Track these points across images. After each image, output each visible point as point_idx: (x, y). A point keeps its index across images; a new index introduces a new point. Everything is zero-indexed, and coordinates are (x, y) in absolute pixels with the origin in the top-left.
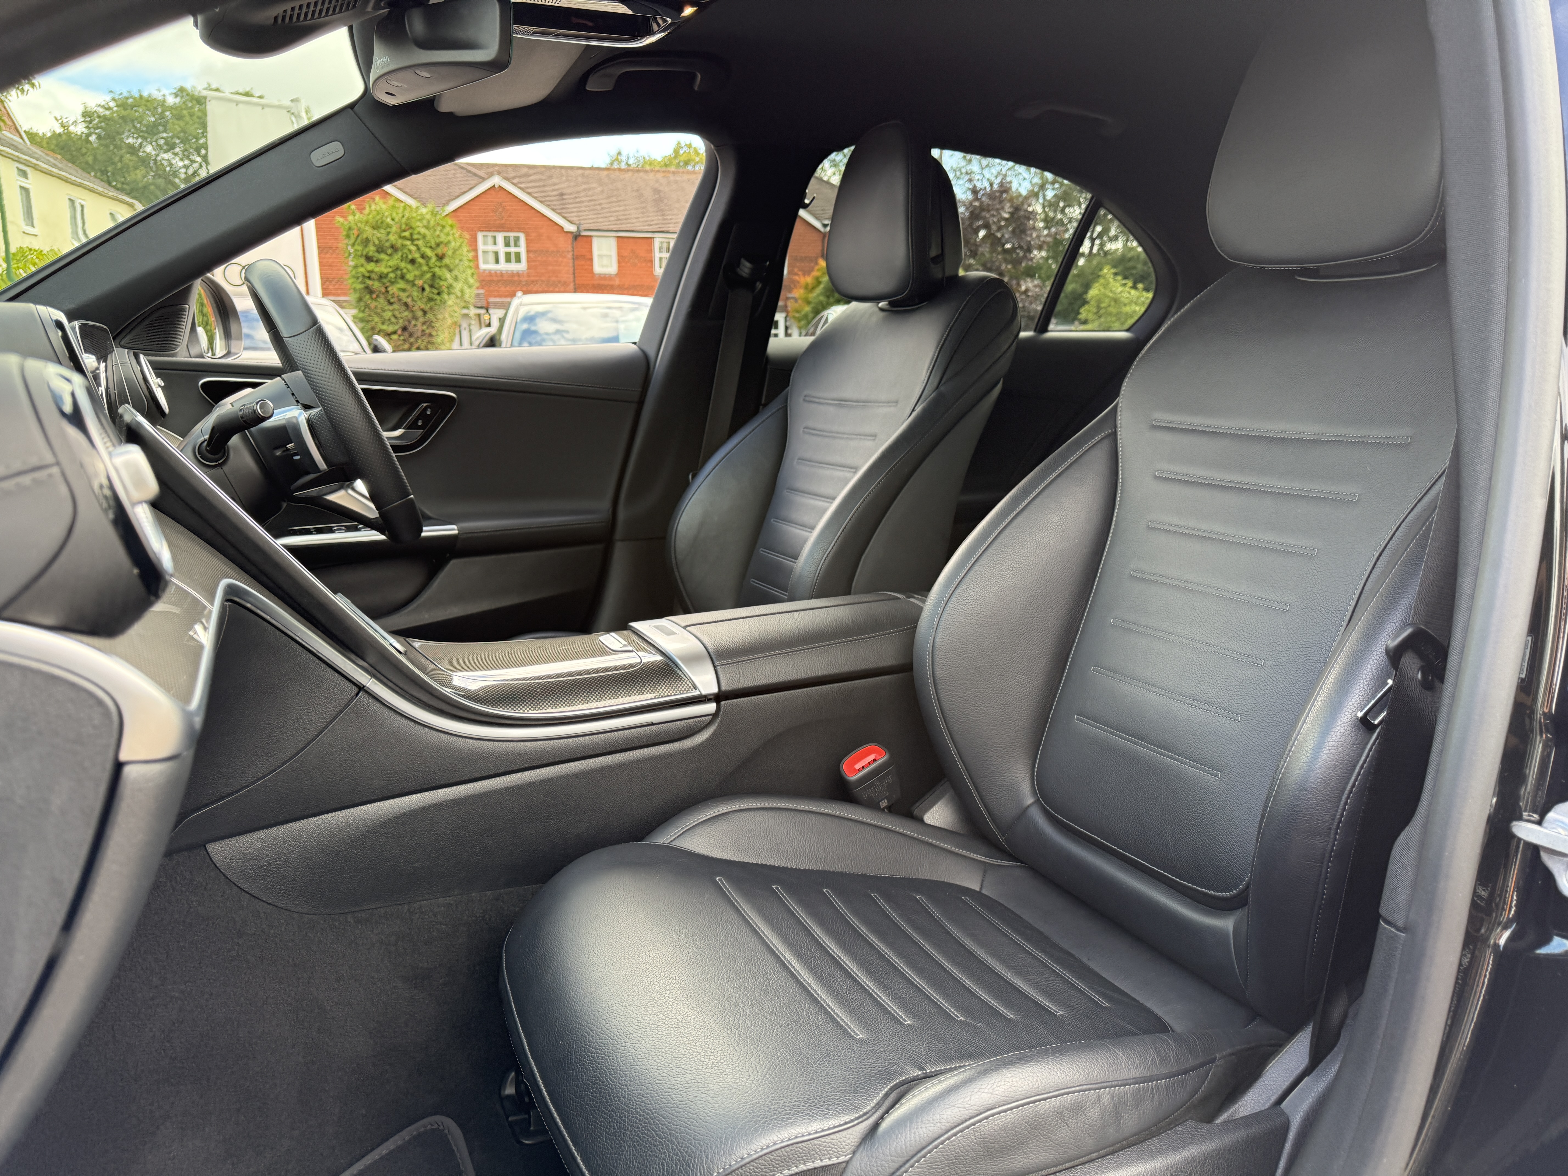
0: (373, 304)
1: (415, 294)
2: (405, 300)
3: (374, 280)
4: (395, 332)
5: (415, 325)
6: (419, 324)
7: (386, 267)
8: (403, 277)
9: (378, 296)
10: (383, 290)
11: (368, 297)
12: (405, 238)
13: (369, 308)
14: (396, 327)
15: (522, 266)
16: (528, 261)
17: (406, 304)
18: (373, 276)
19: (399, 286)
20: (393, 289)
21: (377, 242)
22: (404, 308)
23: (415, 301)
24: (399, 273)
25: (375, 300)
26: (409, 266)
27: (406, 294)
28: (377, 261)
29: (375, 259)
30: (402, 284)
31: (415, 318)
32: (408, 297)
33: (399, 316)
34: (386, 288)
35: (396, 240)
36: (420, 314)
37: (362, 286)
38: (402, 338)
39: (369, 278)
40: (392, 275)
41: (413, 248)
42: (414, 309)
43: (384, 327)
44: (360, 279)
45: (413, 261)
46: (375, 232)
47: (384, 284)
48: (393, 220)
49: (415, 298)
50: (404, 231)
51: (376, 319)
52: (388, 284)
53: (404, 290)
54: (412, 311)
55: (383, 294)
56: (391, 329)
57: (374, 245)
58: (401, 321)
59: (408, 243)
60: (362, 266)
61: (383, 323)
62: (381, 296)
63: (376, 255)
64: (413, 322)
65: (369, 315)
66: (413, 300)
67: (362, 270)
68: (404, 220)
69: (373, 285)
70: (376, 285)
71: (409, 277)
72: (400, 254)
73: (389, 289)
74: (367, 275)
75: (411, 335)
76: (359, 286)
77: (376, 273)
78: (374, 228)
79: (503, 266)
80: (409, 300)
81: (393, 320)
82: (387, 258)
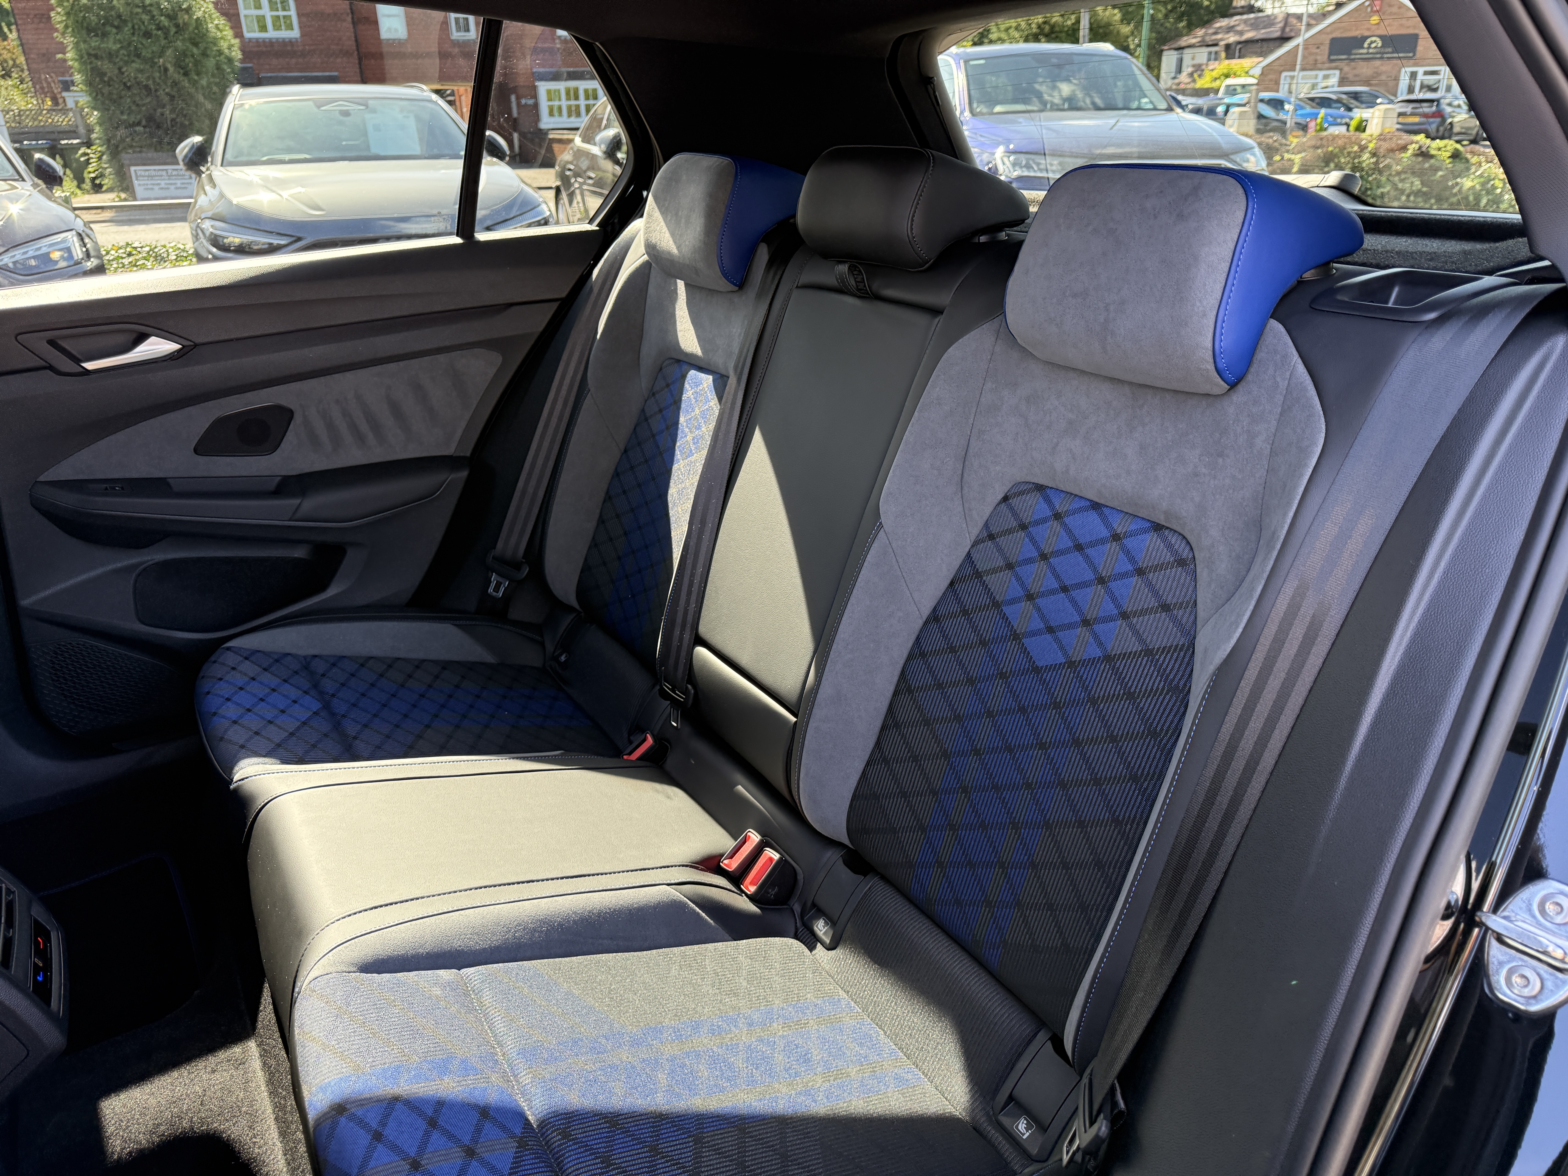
1: (157, 75)
2: (145, 83)
3: (102, 59)
4: (139, 123)
7: (115, 43)
8: (138, 54)
9: (111, 79)
10: (116, 71)
11: (98, 80)
13: (103, 94)
14: (139, 117)
15: (295, 33)
16: (300, 27)
17: (147, 88)
18: (101, 54)
19: (135, 65)
20: (129, 71)
22: (145, 93)
23: (158, 84)
24: (132, 48)
26: (144, 41)
27: (145, 76)
28: (104, 35)
30: (138, 64)
32: (148, 78)
33: (140, 103)
34: (120, 69)
36: (166, 99)
37: (89, 67)
39: (96, 57)
40: (124, 53)
41: (145, 17)
42: (158, 93)
45: (147, 34)
47: (116, 64)
52: (121, 63)
53: (141, 71)
54: (157, 97)
55: (117, 76)
56: (132, 119)
59: (139, 10)
62: (116, 79)
65: (104, 103)
66: (155, 83)
69: (102, 65)
73: (124, 69)
74: (93, 53)
77: (104, 51)
79: (272, 34)
80: (150, 84)
82: (114, 30)
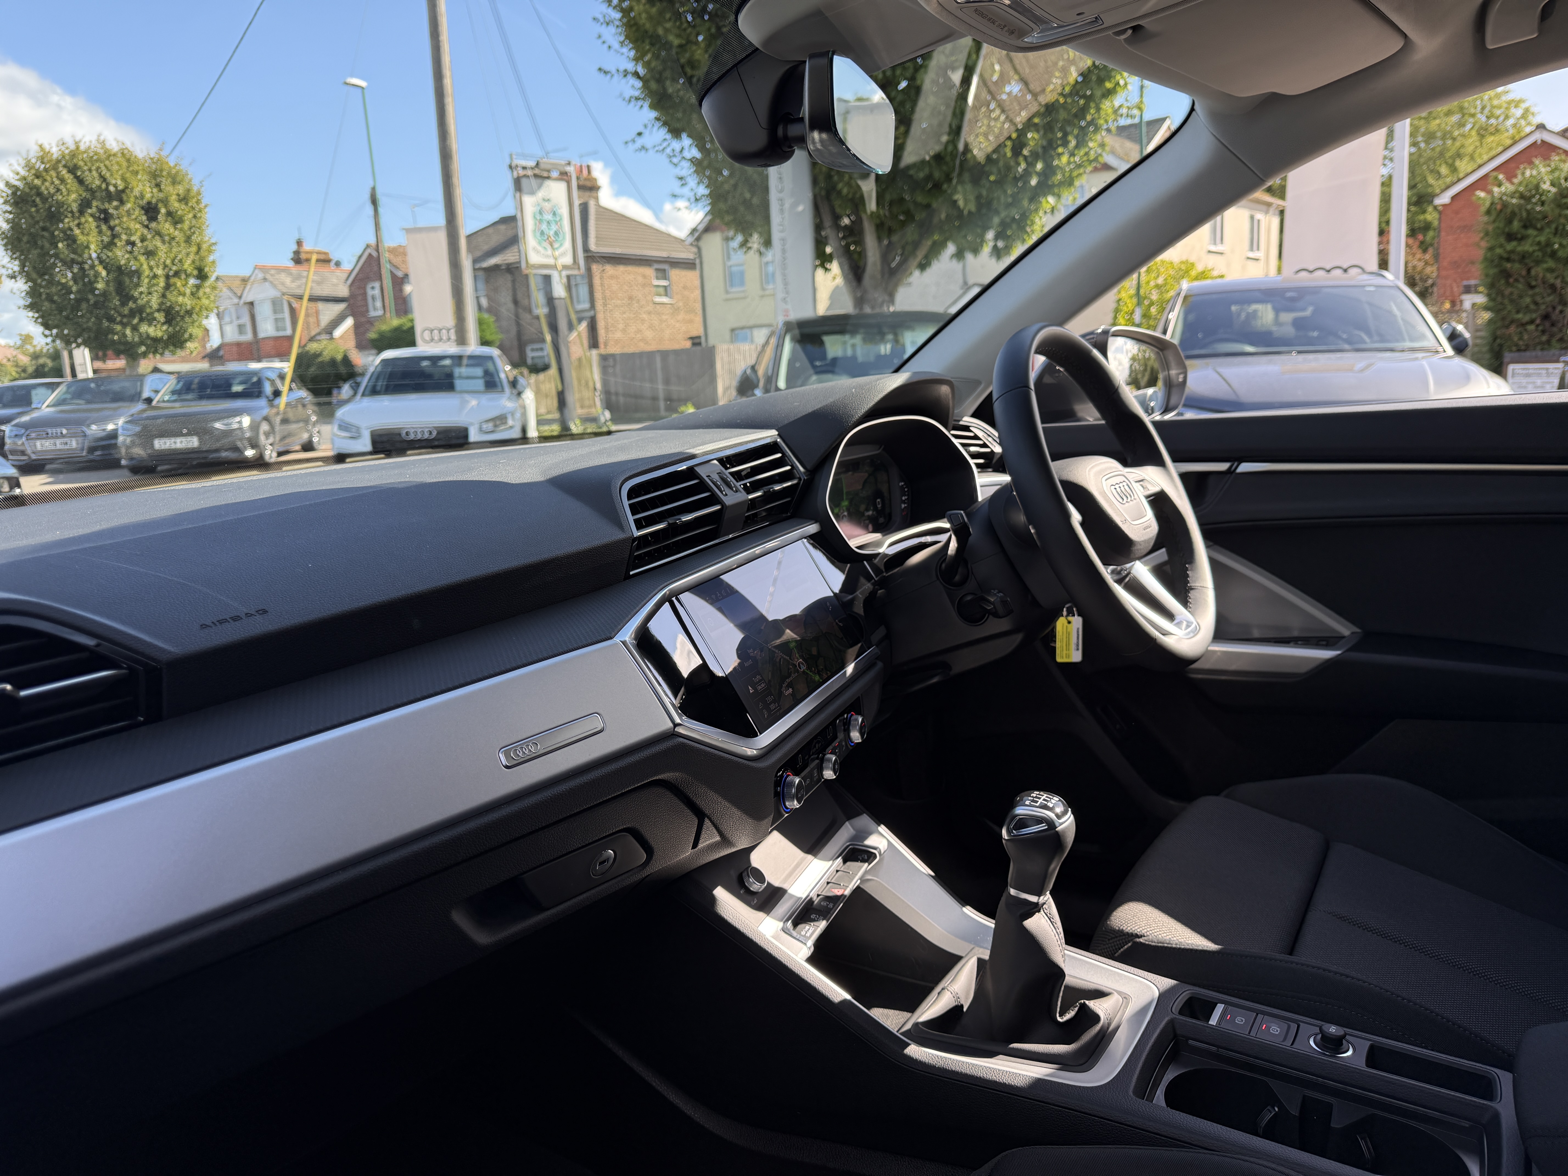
3: (1514, 261)
9: (1517, 280)
18: (1514, 257)
22: (1549, 291)
27: (1555, 275)
28: (1523, 238)
30: (1551, 264)
33: (1541, 301)
39: (1508, 260)
52: (1532, 264)
55: (1523, 277)
58: (1543, 307)
62: (1521, 280)
82: (1535, 233)
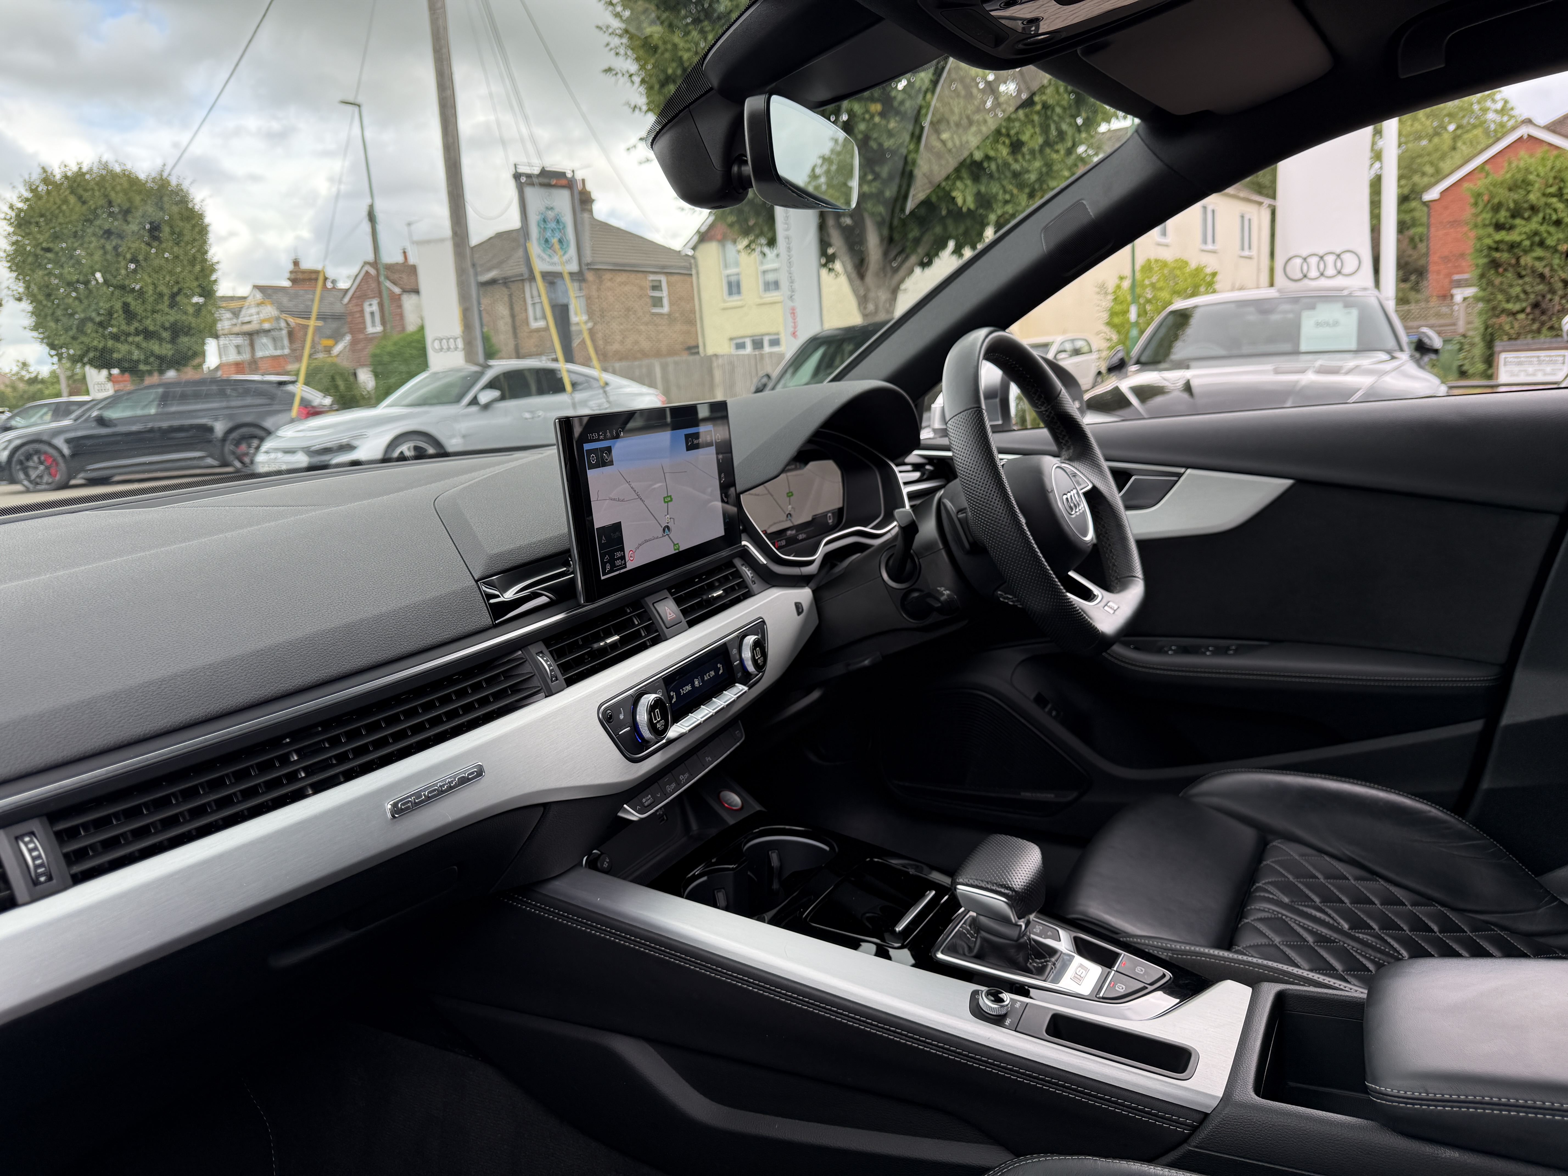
0: (1497, 281)
1: (1556, 261)
2: (1541, 270)
3: (1503, 251)
4: (1523, 311)
5: (1551, 300)
6: (1557, 299)
7: (1520, 234)
8: (1542, 244)
10: (1513, 261)
11: (1492, 272)
12: (1552, 195)
13: (1492, 284)
14: (1524, 304)
17: (1542, 276)
18: (1502, 246)
19: (1535, 254)
20: (1527, 260)
21: (1512, 205)
22: (1538, 280)
23: (1555, 271)
24: (1537, 239)
25: (1502, 275)
26: (1552, 229)
27: (1544, 263)
28: (1509, 229)
29: (1507, 226)
30: (1539, 252)
31: (1553, 291)
32: (1545, 267)
33: (1530, 291)
34: (1518, 259)
35: (1538, 199)
37: (1485, 260)
38: (1531, 317)
40: (1527, 243)
41: (1560, 206)
42: (1552, 280)
43: (1510, 306)
44: (1485, 252)
45: (1558, 223)
46: (1512, 194)
47: (1515, 254)
48: (1538, 175)
49: (1556, 267)
50: (1551, 186)
51: (1500, 297)
53: (1539, 259)
54: (1550, 283)
56: (1517, 307)
57: (1508, 209)
59: (1554, 200)
60: (1489, 236)
61: (1508, 301)
63: (1510, 221)
64: (1549, 296)
65: (1492, 294)
66: (1552, 270)
67: (1488, 241)
68: (1552, 174)
69: (1500, 257)
70: (1503, 256)
71: (1550, 242)
72: (1541, 215)
73: (1522, 259)
74: (1494, 246)
75: (1543, 313)
76: (1483, 261)
77: (1506, 243)
78: (1510, 190)
80: (1547, 271)
81: (1522, 296)
82: (1523, 222)
